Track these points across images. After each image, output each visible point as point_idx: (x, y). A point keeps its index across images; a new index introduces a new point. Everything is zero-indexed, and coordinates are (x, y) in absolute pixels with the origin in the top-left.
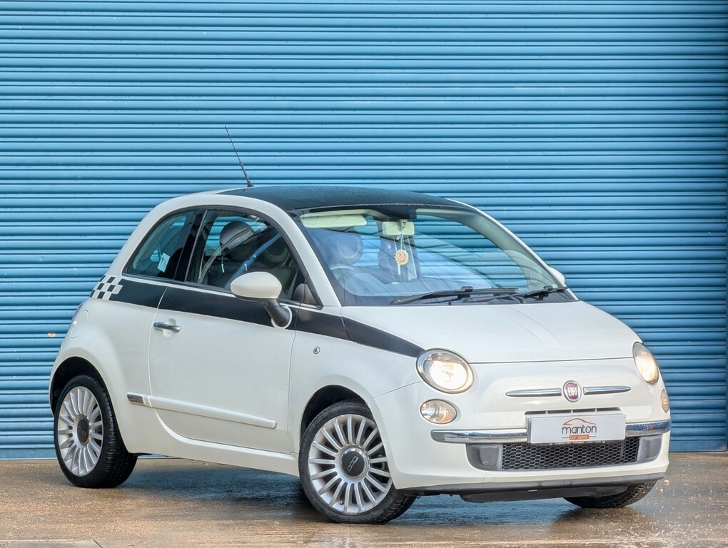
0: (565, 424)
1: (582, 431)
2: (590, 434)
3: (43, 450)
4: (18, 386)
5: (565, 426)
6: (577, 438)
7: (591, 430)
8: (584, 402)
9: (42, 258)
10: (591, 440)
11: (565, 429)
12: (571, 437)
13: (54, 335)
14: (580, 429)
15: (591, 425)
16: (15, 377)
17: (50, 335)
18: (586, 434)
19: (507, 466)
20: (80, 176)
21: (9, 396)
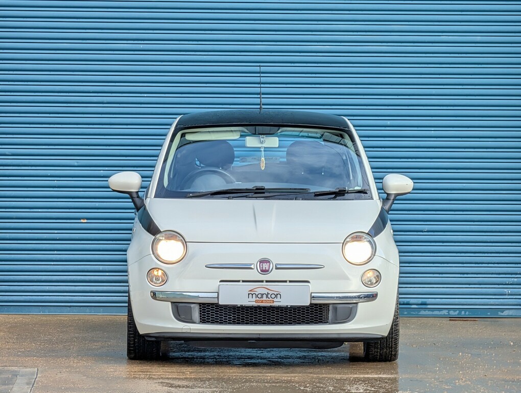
0: (251, 291)
1: (267, 297)
2: (275, 300)
3: (77, 308)
4: (58, 259)
5: (250, 292)
6: (262, 302)
7: (276, 296)
8: (275, 275)
9: (77, 162)
10: (276, 304)
11: (250, 295)
12: (256, 301)
13: (86, 221)
14: (265, 296)
15: (276, 293)
16: (56, 252)
17: (82, 221)
18: (271, 299)
19: (203, 321)
20: (106, 101)
21: (51, 266)
